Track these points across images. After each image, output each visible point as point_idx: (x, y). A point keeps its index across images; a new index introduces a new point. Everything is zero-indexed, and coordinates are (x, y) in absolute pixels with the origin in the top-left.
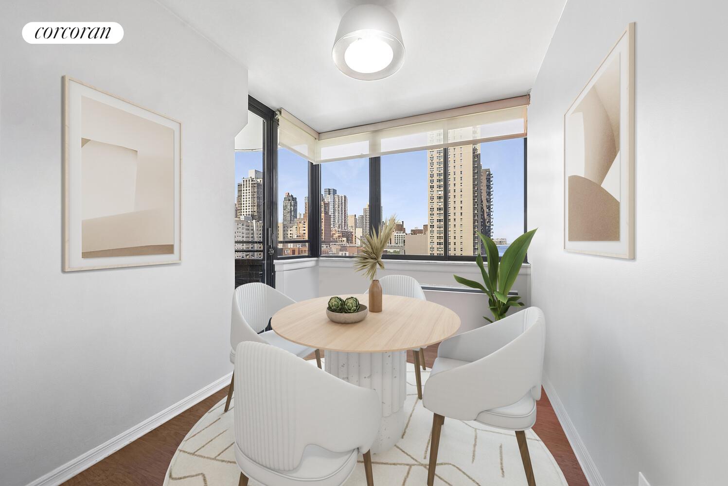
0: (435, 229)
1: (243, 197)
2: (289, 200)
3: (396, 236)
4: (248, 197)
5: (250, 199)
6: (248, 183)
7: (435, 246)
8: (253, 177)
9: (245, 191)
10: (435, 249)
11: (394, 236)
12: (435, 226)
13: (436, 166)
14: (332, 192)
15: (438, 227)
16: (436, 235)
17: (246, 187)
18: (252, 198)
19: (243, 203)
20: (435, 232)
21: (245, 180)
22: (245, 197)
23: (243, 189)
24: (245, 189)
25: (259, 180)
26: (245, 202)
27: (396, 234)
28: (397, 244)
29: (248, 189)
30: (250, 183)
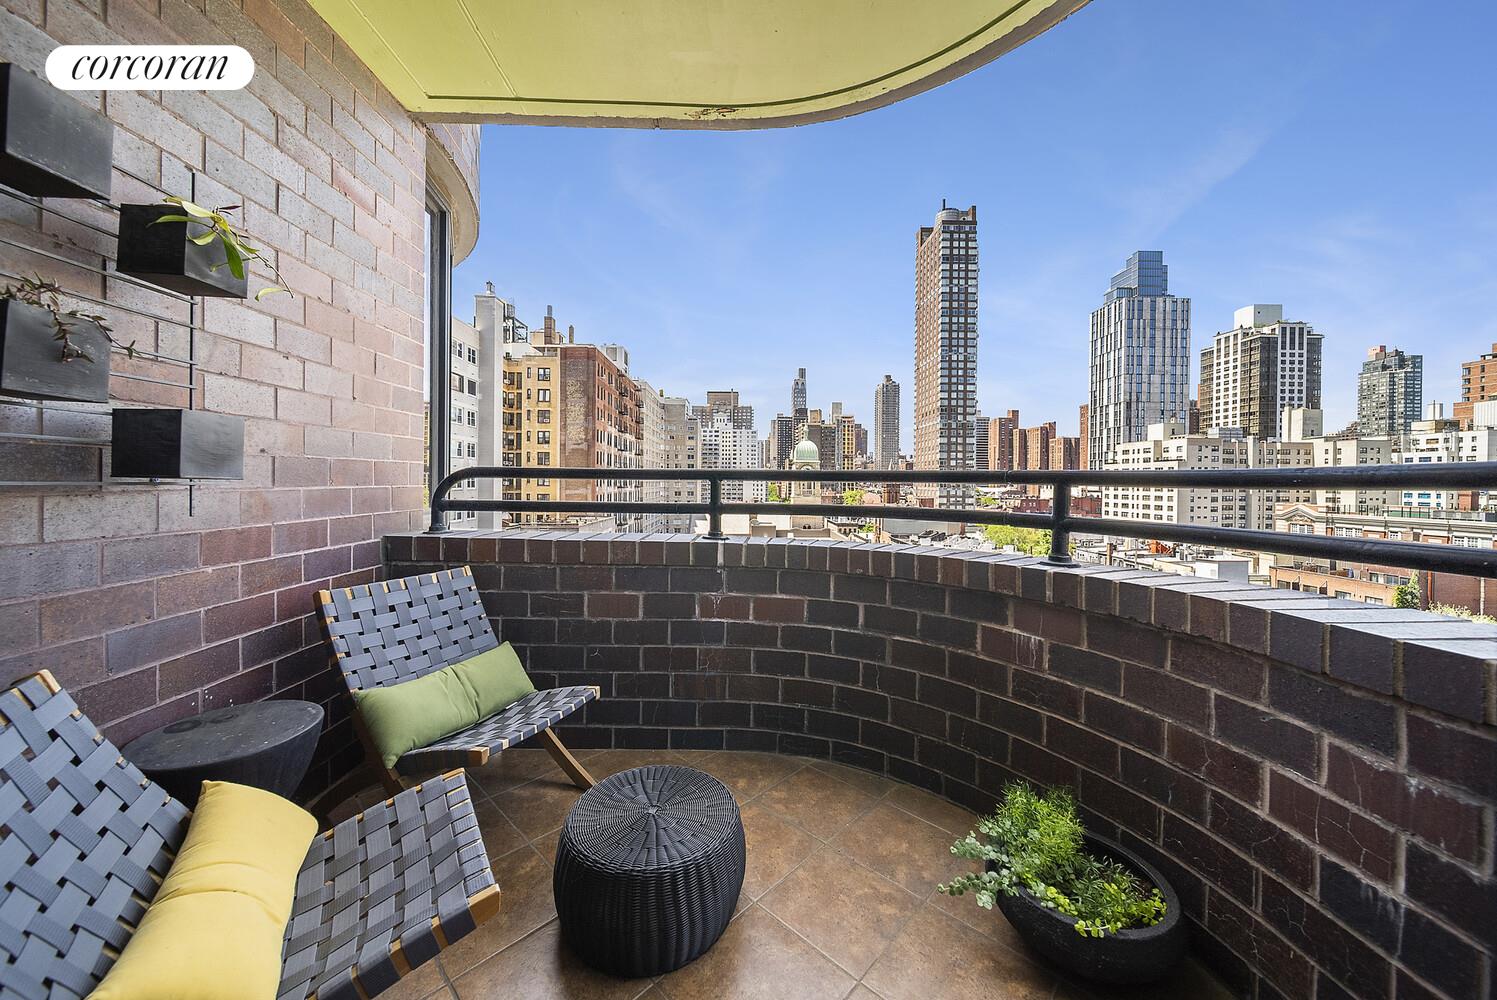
1: (1215, 381)
2: (1386, 368)
4: (1231, 379)
5: (1237, 385)
6: (1232, 343)
8: (1249, 324)
9: (1223, 367)
17: (1227, 355)
18: (1243, 379)
19: (1215, 395)
21: (1221, 337)
22: (1222, 380)
23: (1215, 362)
24: (1223, 360)
25: (1267, 330)
26: (1222, 394)
29: (1231, 358)
30: (1239, 341)
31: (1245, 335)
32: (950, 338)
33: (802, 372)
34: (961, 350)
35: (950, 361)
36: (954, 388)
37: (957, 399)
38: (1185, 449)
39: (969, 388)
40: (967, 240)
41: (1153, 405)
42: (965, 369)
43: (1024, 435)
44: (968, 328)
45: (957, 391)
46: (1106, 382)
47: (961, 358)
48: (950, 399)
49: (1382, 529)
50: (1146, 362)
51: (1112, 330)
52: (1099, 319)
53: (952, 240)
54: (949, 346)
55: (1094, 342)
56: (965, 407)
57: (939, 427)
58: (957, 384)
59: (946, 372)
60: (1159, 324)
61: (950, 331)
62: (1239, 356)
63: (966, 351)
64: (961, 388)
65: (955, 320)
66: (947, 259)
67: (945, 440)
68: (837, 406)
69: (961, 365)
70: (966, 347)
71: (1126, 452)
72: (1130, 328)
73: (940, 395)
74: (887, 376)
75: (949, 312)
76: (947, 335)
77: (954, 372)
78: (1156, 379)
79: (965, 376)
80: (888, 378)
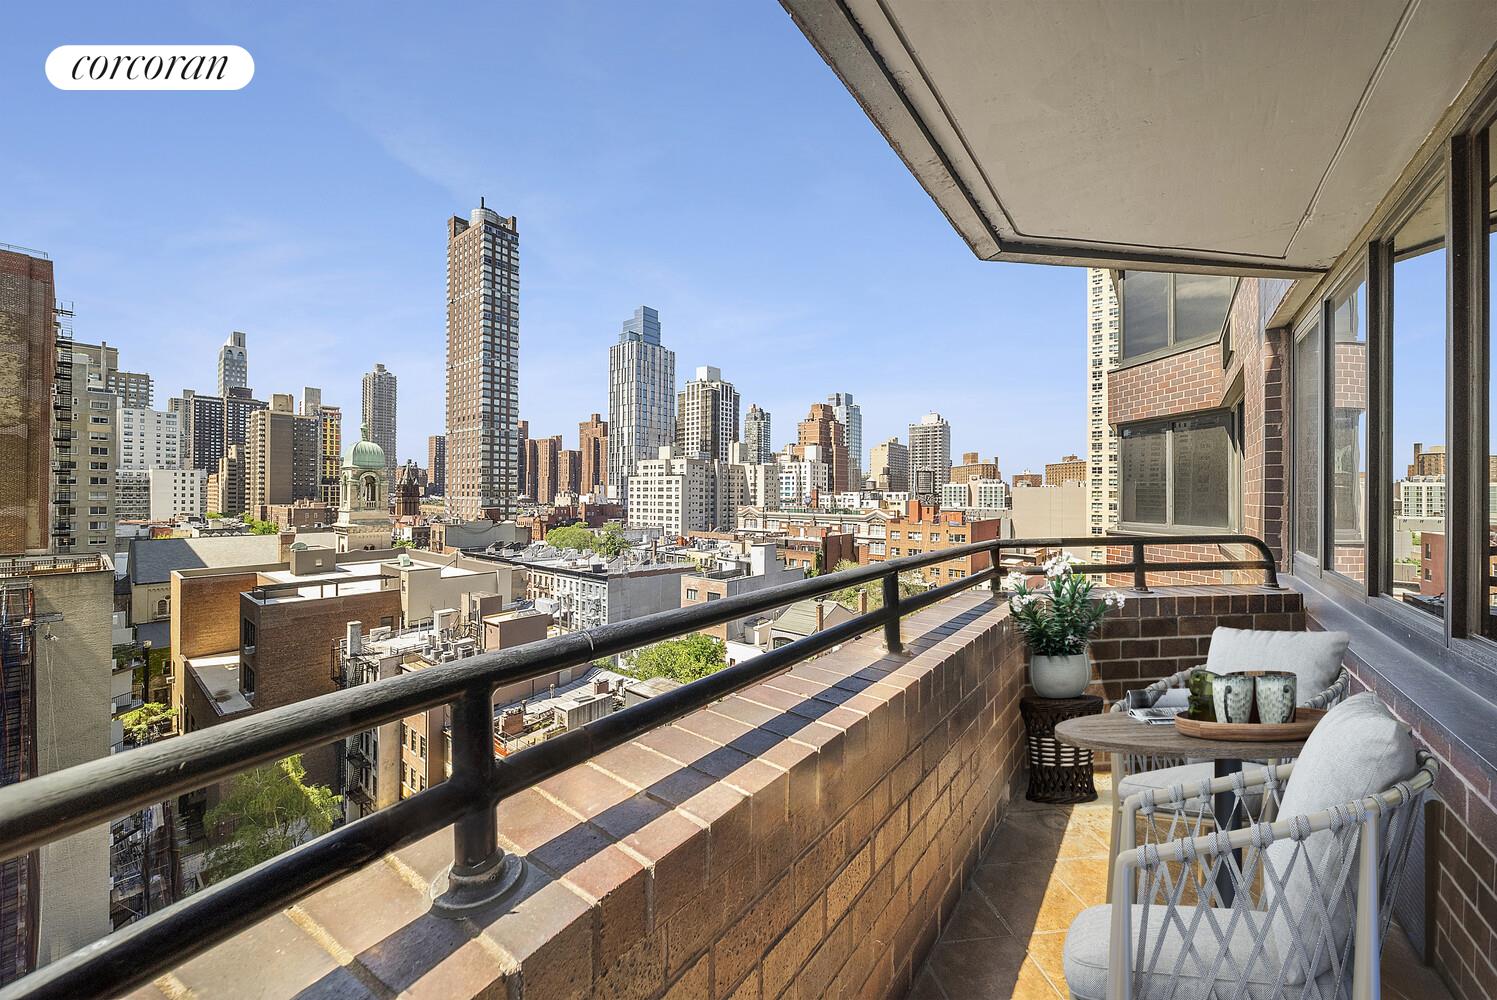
0: (1105, 476)
1: (686, 417)
2: (756, 418)
3: (983, 490)
4: (695, 416)
5: (699, 421)
6: (695, 391)
7: (1105, 511)
8: (705, 379)
9: (690, 406)
10: (1105, 519)
11: (978, 490)
12: (1105, 471)
13: (1106, 343)
14: (843, 401)
15: (1111, 472)
16: (1105, 488)
17: (693, 399)
18: (702, 417)
19: (686, 427)
20: (1105, 483)
21: (691, 385)
22: (690, 417)
23: (686, 402)
24: (690, 402)
25: (714, 385)
26: (690, 426)
27: (983, 486)
28: (989, 505)
29: (695, 401)
30: (700, 390)
31: (703, 386)
32: (493, 344)
33: (239, 339)
34: (504, 357)
35: (493, 367)
36: (497, 394)
37: (500, 406)
38: (685, 466)
39: (512, 397)
40: (510, 249)
41: (654, 431)
42: (508, 377)
43: (534, 444)
44: (511, 337)
45: (500, 399)
46: (621, 407)
47: (504, 365)
48: (492, 405)
49: (839, 522)
50: (649, 395)
51: (626, 366)
52: (616, 354)
53: (494, 244)
54: (491, 351)
55: (612, 372)
56: (508, 415)
57: (481, 433)
58: (500, 391)
59: (489, 378)
60: (657, 368)
61: (493, 336)
62: (700, 400)
63: (508, 360)
64: (504, 395)
65: (497, 325)
66: (489, 261)
67: (488, 448)
68: (313, 394)
69: (504, 373)
70: (509, 355)
71: (646, 467)
72: (639, 366)
73: (482, 401)
74: (379, 366)
75: (490, 316)
76: (489, 339)
77: (497, 379)
78: (655, 409)
79: (508, 384)
80: (381, 367)
